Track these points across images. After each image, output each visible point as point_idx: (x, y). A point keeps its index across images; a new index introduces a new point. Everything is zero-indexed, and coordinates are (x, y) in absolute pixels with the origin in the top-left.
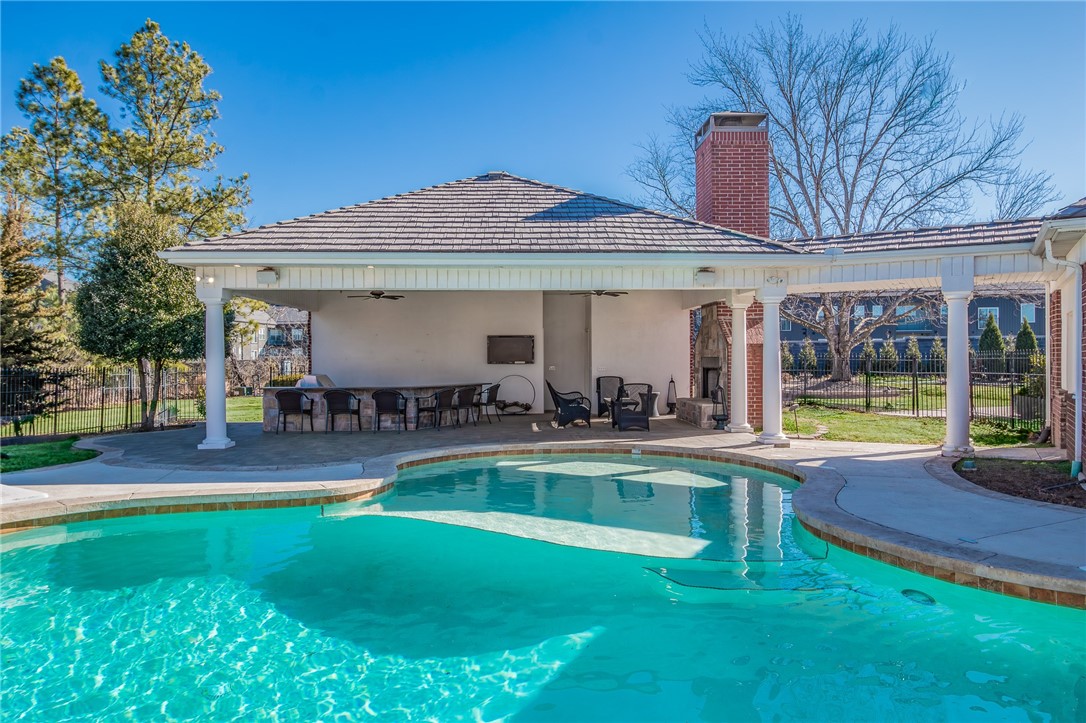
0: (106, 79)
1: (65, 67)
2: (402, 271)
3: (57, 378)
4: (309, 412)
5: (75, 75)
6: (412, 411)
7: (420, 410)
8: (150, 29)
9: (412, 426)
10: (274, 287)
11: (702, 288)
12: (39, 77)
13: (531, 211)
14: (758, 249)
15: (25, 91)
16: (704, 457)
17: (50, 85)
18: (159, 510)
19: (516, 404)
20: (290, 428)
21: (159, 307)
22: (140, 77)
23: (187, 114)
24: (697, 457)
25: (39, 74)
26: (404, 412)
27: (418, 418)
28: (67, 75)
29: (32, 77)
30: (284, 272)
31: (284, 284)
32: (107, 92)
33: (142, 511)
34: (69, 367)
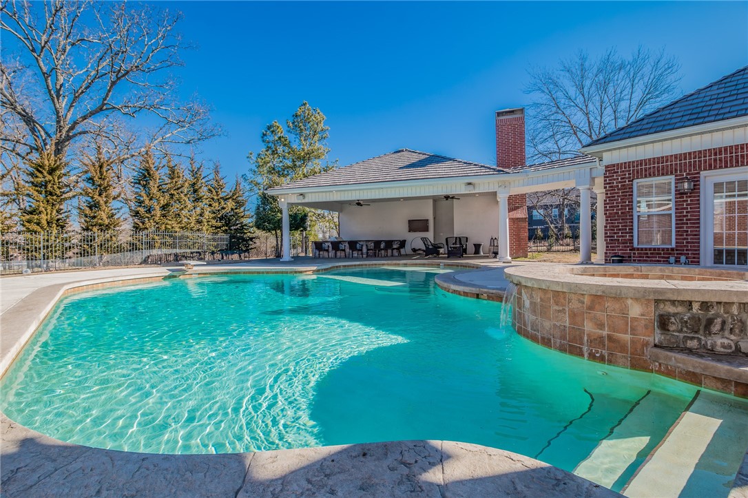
0: (288, 127)
1: (277, 124)
2: (346, 192)
3: (251, 239)
4: (327, 251)
5: (281, 127)
6: (365, 250)
7: (368, 250)
8: (305, 104)
9: (365, 256)
10: (303, 201)
11: (469, 192)
12: (269, 129)
13: (401, 165)
14: (495, 173)
15: (264, 135)
16: (466, 266)
17: (273, 132)
18: (244, 273)
19: (419, 249)
20: (321, 256)
21: (278, 212)
22: (300, 125)
23: (316, 138)
24: (464, 266)
25: (269, 128)
26: (361, 250)
27: (367, 253)
28: (278, 127)
29: (266, 129)
30: (306, 195)
31: (306, 200)
32: (289, 131)
33: (240, 273)
34: (254, 235)
